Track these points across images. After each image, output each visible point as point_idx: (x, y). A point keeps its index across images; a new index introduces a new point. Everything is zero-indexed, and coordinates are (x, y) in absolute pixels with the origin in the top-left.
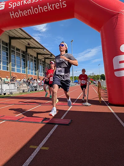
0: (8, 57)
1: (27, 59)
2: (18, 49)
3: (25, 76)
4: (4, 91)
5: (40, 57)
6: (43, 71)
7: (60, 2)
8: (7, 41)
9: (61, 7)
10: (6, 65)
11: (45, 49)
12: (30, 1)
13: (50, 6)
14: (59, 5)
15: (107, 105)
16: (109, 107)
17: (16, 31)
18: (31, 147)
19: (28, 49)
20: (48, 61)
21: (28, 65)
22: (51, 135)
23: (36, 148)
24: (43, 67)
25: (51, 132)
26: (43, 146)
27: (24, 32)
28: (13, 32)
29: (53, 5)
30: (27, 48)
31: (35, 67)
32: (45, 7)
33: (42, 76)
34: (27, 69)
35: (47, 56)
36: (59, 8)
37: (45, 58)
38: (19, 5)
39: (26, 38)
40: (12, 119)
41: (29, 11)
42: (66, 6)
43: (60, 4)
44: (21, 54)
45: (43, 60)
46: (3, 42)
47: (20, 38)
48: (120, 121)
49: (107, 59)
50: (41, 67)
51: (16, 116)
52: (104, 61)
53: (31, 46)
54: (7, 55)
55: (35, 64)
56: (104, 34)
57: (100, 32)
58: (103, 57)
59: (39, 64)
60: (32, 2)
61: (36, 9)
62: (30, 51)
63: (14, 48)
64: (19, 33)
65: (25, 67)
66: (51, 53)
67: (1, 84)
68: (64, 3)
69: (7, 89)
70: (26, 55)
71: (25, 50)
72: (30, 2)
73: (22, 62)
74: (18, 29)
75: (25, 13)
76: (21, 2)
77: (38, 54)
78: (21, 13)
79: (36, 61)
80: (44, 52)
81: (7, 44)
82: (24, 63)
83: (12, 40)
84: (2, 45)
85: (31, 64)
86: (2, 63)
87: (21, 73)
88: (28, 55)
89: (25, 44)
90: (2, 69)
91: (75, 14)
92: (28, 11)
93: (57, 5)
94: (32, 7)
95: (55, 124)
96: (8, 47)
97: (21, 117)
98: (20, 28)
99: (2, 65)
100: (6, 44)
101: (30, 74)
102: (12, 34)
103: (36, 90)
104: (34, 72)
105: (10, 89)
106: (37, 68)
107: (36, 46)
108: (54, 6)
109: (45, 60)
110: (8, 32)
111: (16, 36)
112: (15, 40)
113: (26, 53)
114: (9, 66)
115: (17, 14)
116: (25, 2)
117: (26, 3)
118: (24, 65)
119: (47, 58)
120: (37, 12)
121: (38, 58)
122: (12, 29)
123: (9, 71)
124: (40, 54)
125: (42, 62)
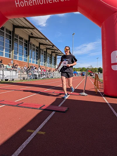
0: (11, 45)
1: (29, 48)
2: (21, 38)
3: (26, 64)
4: (6, 77)
5: (42, 47)
6: (45, 60)
8: (11, 30)
10: (9, 52)
11: (47, 39)
15: (103, 96)
16: (104, 98)
17: (20, 20)
18: (28, 131)
19: (31, 39)
20: (49, 52)
21: (30, 54)
22: (49, 121)
23: (32, 132)
24: (45, 57)
25: (48, 118)
26: (39, 131)
27: (28, 21)
28: (17, 21)
30: (30, 37)
31: (37, 57)
33: (43, 66)
34: (28, 58)
35: (49, 47)
37: (47, 48)
39: (29, 28)
40: (12, 104)
44: (24, 43)
45: (45, 50)
46: (7, 30)
47: (23, 27)
48: (114, 111)
49: (105, 53)
50: (42, 57)
51: (16, 101)
52: (103, 54)
53: (34, 35)
54: (10, 43)
55: (37, 54)
56: (104, 29)
57: (101, 26)
58: (102, 51)
59: (41, 54)
62: (32, 41)
63: (17, 36)
64: (22, 23)
65: (27, 56)
66: (53, 44)
67: (3, 71)
69: (9, 75)
70: (28, 44)
71: (28, 39)
73: (24, 50)
74: (22, 19)
77: (40, 44)
79: (38, 50)
80: (47, 42)
82: (26, 52)
83: (15, 28)
84: (5, 33)
85: (33, 53)
86: (4, 50)
87: (23, 61)
88: (31, 44)
89: (29, 34)
90: (4, 56)
91: (79, 8)
95: (53, 111)
96: (11, 35)
97: (21, 103)
98: (24, 17)
99: (4, 52)
100: (10, 32)
101: (32, 63)
102: (17, 23)
103: (36, 78)
104: (35, 61)
105: (11, 75)
106: (38, 58)
107: (39, 37)
109: (47, 50)
110: (12, 21)
111: (20, 25)
112: (19, 29)
113: (28, 42)
114: (11, 54)
118: (26, 54)
119: (49, 49)
121: (41, 48)
122: (16, 18)
123: (11, 58)
124: (42, 44)
125: (44, 51)
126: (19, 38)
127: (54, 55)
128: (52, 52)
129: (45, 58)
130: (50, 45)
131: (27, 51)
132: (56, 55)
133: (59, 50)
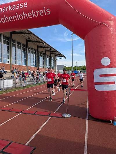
0: (9, 50)
1: (27, 52)
2: (18, 43)
3: (25, 68)
5: (40, 50)
6: (44, 62)
7: (44, 9)
9: (46, 15)
11: (45, 42)
12: (15, 7)
13: (34, 13)
14: (43, 13)
19: (28, 42)
20: (48, 53)
29: (37, 12)
31: (36, 60)
32: (30, 14)
33: (43, 68)
36: (43, 15)
37: (45, 50)
38: (5, 11)
39: (25, 33)
41: (15, 17)
42: (50, 13)
43: (44, 11)
44: (22, 48)
47: (20, 33)
50: (41, 59)
54: (8, 49)
55: (36, 57)
60: (17, 8)
61: (21, 16)
63: (14, 41)
65: (25, 59)
66: (50, 46)
68: (48, 10)
71: (26, 43)
72: (15, 9)
73: (23, 55)
75: (10, 19)
76: (7, 8)
77: (38, 47)
78: (7, 19)
79: (37, 53)
80: (44, 45)
81: (8, 38)
84: (3, 39)
85: (32, 56)
88: (29, 48)
89: (26, 38)
90: (2, 62)
92: (13, 17)
93: (41, 12)
94: (17, 13)
96: (9, 41)
99: (2, 58)
101: (30, 66)
107: (36, 40)
108: (39, 13)
109: (45, 52)
111: (17, 31)
113: (26, 47)
114: (9, 59)
115: (2, 19)
116: (10, 8)
117: (11, 10)
118: (25, 58)
120: (22, 18)
123: (9, 64)
124: (40, 47)
125: (42, 54)
126: (16, 42)
127: (53, 56)
128: (51, 54)
129: (44, 60)
130: (48, 48)
131: (26, 55)
132: (56, 56)
133: (57, 51)
